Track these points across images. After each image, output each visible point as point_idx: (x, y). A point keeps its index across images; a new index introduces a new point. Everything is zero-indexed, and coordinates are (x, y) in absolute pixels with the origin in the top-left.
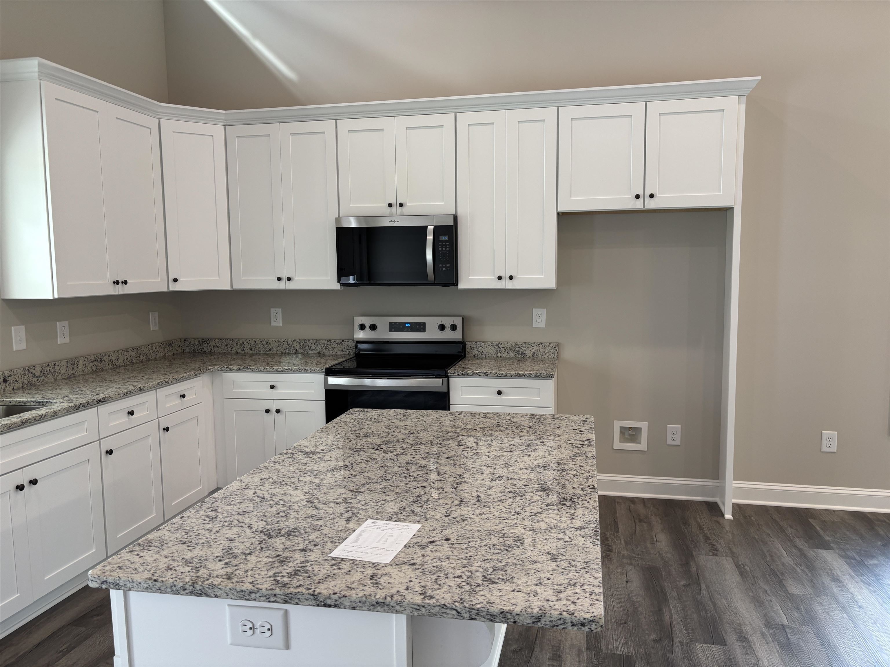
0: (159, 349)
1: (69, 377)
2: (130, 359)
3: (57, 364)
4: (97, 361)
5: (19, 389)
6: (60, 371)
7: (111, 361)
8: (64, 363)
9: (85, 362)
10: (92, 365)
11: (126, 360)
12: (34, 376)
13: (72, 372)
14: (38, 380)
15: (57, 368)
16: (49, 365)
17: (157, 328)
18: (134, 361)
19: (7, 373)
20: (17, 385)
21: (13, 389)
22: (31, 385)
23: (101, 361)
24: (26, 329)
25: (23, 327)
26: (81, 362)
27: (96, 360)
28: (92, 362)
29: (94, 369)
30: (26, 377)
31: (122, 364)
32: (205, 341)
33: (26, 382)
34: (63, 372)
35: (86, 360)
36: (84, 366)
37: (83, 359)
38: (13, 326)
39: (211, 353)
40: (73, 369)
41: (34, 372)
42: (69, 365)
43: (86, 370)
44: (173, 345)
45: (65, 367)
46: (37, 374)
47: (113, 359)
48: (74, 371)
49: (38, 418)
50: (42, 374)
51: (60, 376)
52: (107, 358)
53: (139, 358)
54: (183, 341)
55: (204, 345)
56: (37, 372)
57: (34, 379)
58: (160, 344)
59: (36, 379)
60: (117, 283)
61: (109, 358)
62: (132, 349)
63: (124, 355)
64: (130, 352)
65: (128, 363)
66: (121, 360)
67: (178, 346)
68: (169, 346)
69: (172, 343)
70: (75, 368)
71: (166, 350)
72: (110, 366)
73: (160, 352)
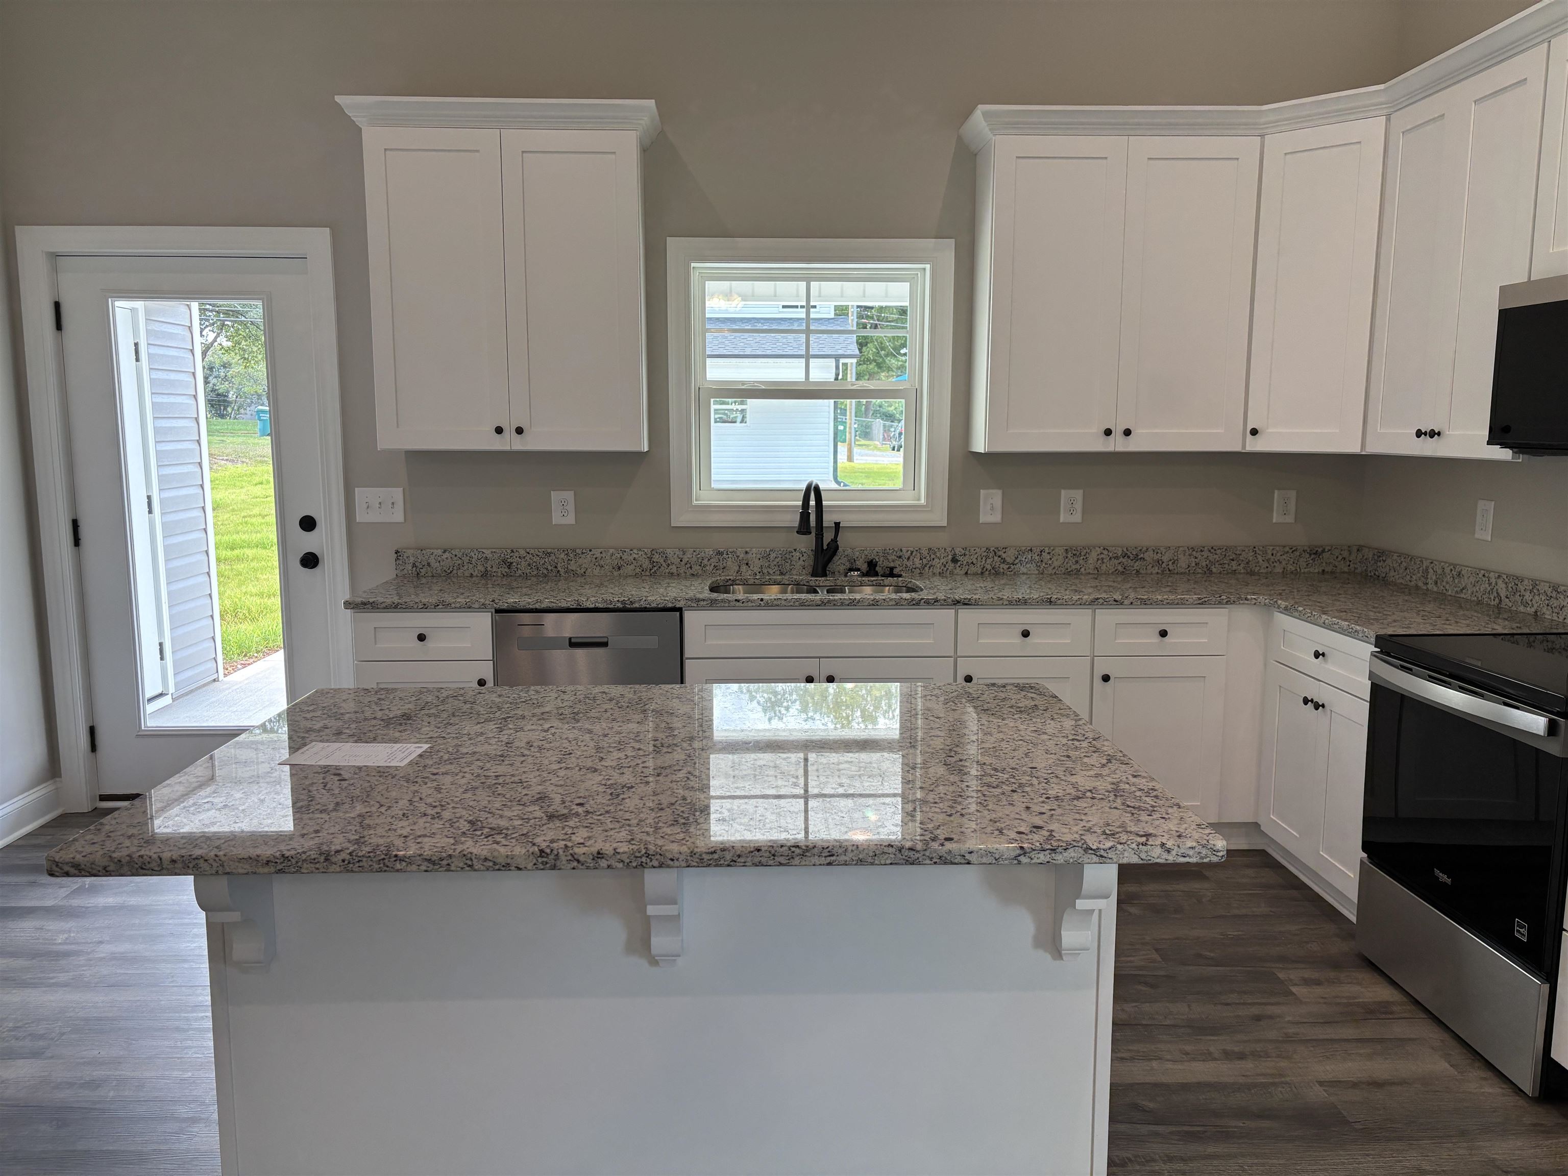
0: (1284, 557)
1: (1069, 573)
2: (1204, 565)
3: (1047, 551)
4: (1129, 557)
5: (975, 574)
6: (1050, 562)
7: (1159, 562)
8: (1060, 551)
9: (1102, 556)
10: (1117, 562)
11: (1193, 564)
12: (1004, 561)
13: (1074, 567)
14: (1009, 568)
15: (1046, 556)
16: (1031, 550)
17: (1290, 519)
18: (1214, 570)
19: (958, 551)
20: (973, 569)
21: (966, 573)
22: (998, 573)
23: (1136, 558)
24: (1003, 494)
25: (1000, 491)
26: (1094, 555)
27: (1125, 555)
28: (1117, 558)
29: (1120, 568)
30: (989, 561)
31: (1181, 572)
33: (989, 567)
34: (1056, 564)
35: (1105, 552)
36: (1100, 562)
37: (1099, 550)
38: (984, 489)
39: (1384, 582)
40: (1077, 562)
41: (1004, 556)
42: (1070, 555)
43: (1104, 567)
44: (1326, 555)
45: (1061, 557)
46: (1008, 560)
47: (1165, 558)
48: (1078, 566)
50: (1017, 561)
51: (1050, 569)
52: (1149, 556)
53: (1226, 566)
54: (1355, 549)
55: (1379, 564)
56: (1009, 556)
57: (1002, 566)
58: (1287, 549)
59: (1006, 567)
60: (1108, 432)
61: (1156, 557)
62: (1212, 549)
63: (1190, 555)
64: (1206, 554)
65: (1200, 571)
66: (1183, 562)
67: (1340, 558)
68: (1313, 556)
69: (1323, 551)
70: (1081, 562)
71: (1302, 562)
72: (1156, 570)
73: (1284, 563)
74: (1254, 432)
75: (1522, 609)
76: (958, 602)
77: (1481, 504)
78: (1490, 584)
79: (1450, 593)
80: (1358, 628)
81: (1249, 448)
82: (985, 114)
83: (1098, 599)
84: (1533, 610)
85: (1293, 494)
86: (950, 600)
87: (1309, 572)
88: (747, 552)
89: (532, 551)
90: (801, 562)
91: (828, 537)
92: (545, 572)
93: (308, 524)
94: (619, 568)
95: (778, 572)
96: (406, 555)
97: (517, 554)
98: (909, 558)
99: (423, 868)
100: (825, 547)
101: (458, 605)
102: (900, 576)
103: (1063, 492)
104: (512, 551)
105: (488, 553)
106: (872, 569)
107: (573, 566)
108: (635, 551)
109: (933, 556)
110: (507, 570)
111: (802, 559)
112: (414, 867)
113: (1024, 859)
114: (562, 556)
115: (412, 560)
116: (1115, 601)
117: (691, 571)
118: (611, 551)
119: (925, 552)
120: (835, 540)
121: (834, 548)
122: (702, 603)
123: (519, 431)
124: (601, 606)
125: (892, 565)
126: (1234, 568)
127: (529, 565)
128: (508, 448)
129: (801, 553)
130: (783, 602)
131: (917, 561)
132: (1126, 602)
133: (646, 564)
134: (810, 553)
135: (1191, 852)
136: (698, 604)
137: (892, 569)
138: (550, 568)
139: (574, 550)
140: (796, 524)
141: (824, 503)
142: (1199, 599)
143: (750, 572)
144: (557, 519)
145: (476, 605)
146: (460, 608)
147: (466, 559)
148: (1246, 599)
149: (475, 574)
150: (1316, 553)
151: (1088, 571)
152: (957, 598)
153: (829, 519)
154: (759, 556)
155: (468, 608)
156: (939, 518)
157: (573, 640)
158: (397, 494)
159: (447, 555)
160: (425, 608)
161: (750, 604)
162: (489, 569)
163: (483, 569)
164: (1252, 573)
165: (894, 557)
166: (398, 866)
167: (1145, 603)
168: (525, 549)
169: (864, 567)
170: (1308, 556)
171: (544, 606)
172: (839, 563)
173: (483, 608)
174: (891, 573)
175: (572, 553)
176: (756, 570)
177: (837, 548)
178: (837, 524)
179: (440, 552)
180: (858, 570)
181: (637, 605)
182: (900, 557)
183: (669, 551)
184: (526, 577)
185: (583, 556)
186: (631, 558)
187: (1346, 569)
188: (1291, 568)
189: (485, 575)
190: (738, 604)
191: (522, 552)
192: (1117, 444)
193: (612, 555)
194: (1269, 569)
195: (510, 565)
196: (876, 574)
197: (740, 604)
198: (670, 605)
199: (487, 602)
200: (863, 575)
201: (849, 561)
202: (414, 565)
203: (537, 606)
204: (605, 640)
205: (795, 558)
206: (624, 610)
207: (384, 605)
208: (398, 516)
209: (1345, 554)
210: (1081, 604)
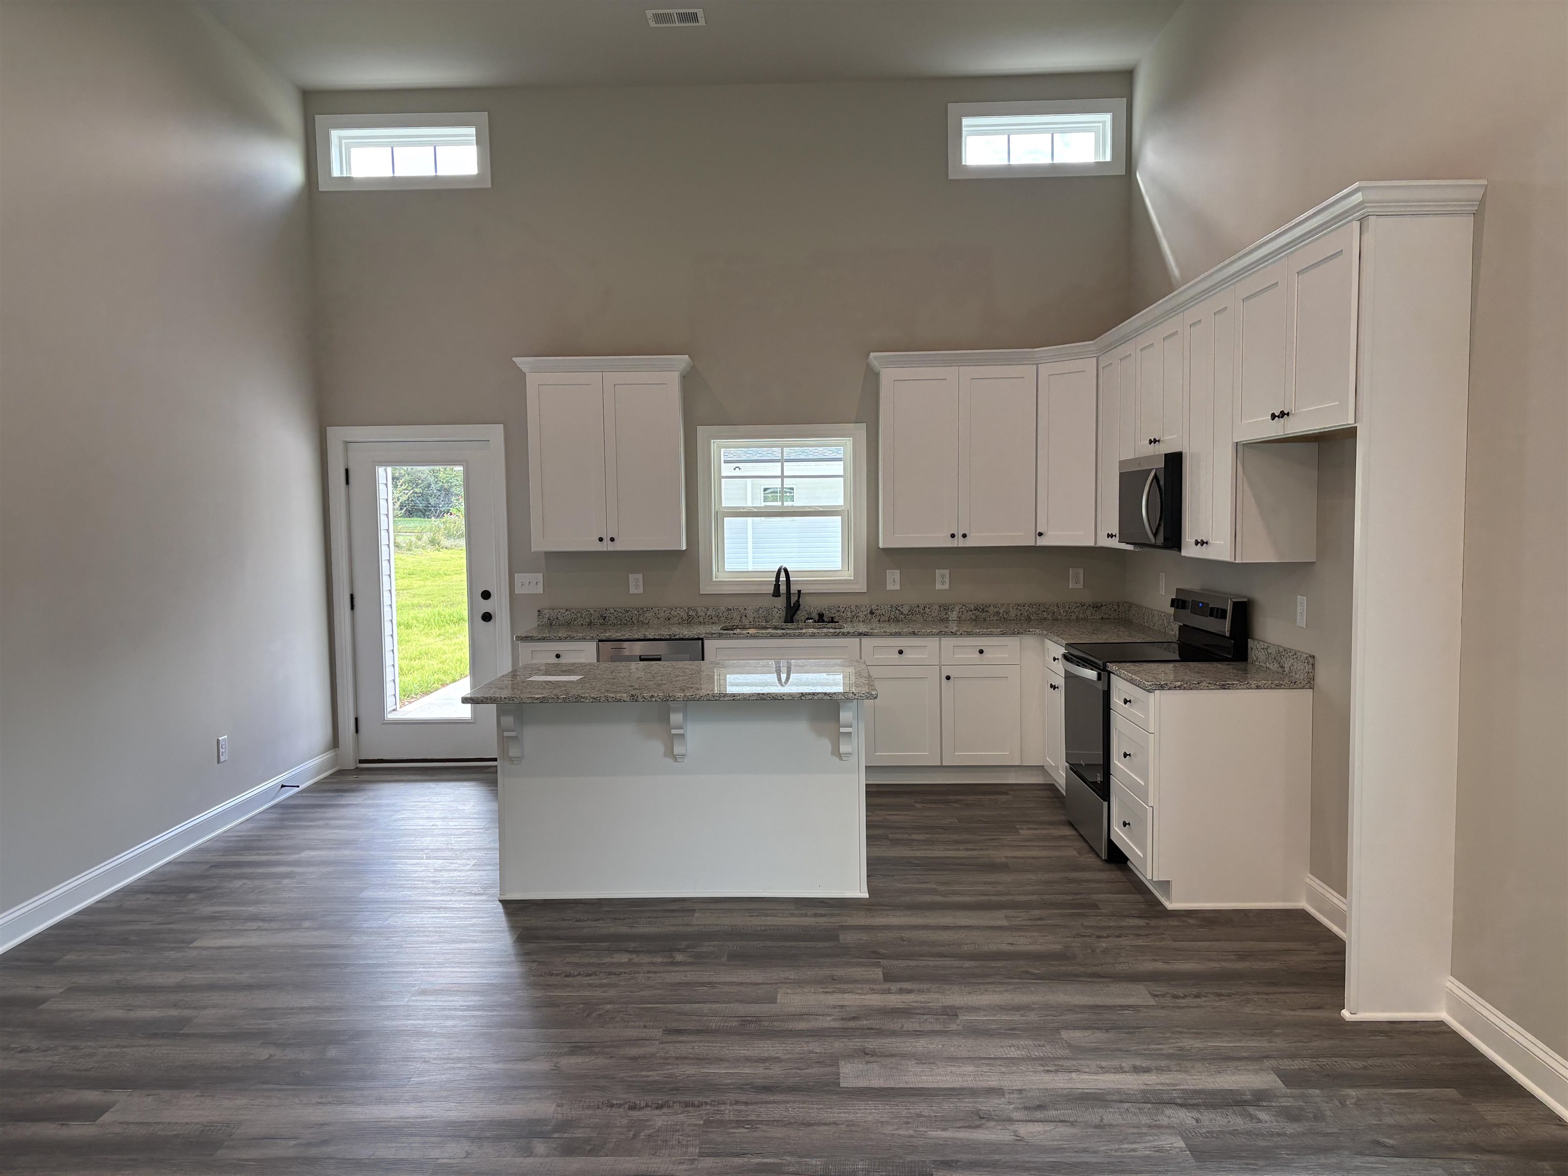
0: (1076, 609)
3: (928, 607)
4: (978, 610)
5: (885, 621)
6: (930, 613)
7: (998, 613)
10: (971, 613)
13: (945, 616)
15: (927, 610)
16: (918, 606)
17: (1081, 586)
19: (874, 607)
20: (883, 618)
21: (879, 621)
22: (898, 621)
23: (983, 610)
25: (899, 571)
28: (971, 611)
30: (893, 613)
33: (893, 617)
34: (934, 615)
37: (960, 606)
41: (902, 610)
42: (942, 609)
45: (937, 610)
46: (904, 612)
47: (1001, 611)
48: (947, 616)
50: (910, 613)
51: (930, 618)
53: (1040, 615)
56: (905, 610)
57: (901, 616)
58: (1078, 605)
59: (903, 617)
60: (953, 536)
61: (996, 610)
62: (1030, 605)
63: (1017, 609)
64: (1026, 608)
66: (1013, 613)
67: (1112, 610)
68: (1095, 609)
69: (1102, 606)
70: (949, 613)
71: (1088, 613)
73: (1077, 613)
74: (1040, 534)
81: (1038, 544)
85: (1081, 571)
86: (856, 633)
87: (1094, 619)
88: (745, 609)
89: (618, 610)
90: (778, 614)
91: (794, 599)
92: (625, 622)
93: (486, 595)
94: (669, 619)
95: (764, 621)
96: (544, 613)
97: (609, 611)
98: (843, 612)
99: (591, 701)
100: (792, 605)
101: (578, 637)
102: (838, 622)
103: (937, 570)
104: (606, 610)
105: (592, 611)
106: (821, 618)
107: (641, 619)
108: (678, 609)
109: (858, 610)
110: (603, 621)
111: (779, 612)
112: (588, 701)
113: (803, 698)
114: (635, 612)
115: (547, 616)
117: (712, 621)
118: (664, 609)
119: (854, 608)
120: (798, 601)
121: (797, 606)
122: (714, 635)
123: (612, 540)
124: (657, 637)
125: (834, 615)
126: (1045, 616)
127: (616, 618)
128: (605, 549)
129: (778, 609)
130: (761, 635)
131: (849, 614)
133: (685, 617)
134: (784, 609)
136: (712, 636)
137: (832, 618)
138: (628, 619)
139: (642, 609)
140: (772, 592)
141: (791, 579)
143: (747, 621)
144: (633, 590)
145: (588, 638)
146: (579, 639)
147: (579, 615)
149: (584, 624)
150: (1097, 607)
151: (953, 619)
152: (860, 631)
153: (794, 589)
154: (752, 611)
155: (584, 639)
156: (862, 587)
157: (642, 657)
158: (540, 576)
159: (567, 613)
160: (560, 639)
161: (741, 636)
162: (592, 620)
163: (589, 621)
164: (1056, 619)
165: (834, 611)
166: (582, 700)
168: (613, 608)
169: (817, 618)
170: (1092, 608)
171: (625, 637)
172: (801, 615)
173: (592, 639)
174: (832, 621)
175: (642, 610)
176: (751, 620)
177: (799, 605)
178: (799, 591)
179: (564, 611)
180: (812, 619)
181: (677, 637)
182: (838, 611)
183: (698, 608)
184: (614, 625)
185: (648, 612)
186: (676, 613)
187: (1117, 617)
188: (1081, 616)
189: (590, 624)
190: (734, 636)
191: (612, 611)
192: (959, 543)
193: (665, 611)
194: (1068, 617)
195: (604, 618)
196: (824, 621)
197: (736, 636)
198: (696, 637)
199: (594, 636)
200: (815, 622)
201: (807, 613)
202: (549, 619)
203: (622, 638)
204: (660, 657)
205: (774, 613)
206: (670, 639)
207: (537, 638)
208: (540, 590)
209: (1116, 607)
210: (932, 635)
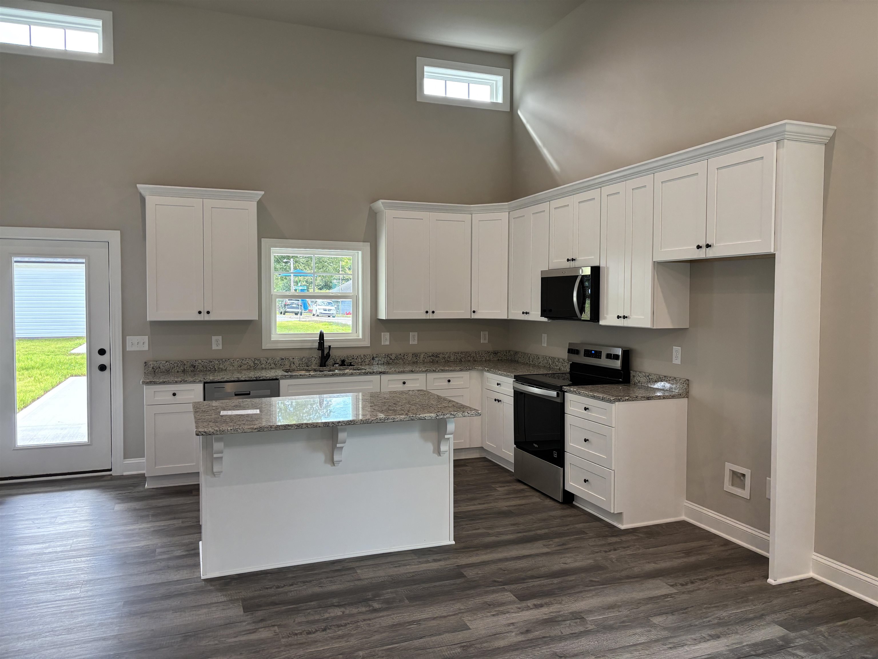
1: (414, 363)
2: (459, 358)
8: (411, 355)
9: (425, 356)
11: (456, 358)
12: (391, 359)
14: (393, 361)
18: (463, 360)
24: (390, 334)
26: (422, 356)
27: (433, 356)
29: (431, 360)
31: (452, 361)
32: (516, 353)
35: (426, 355)
36: (424, 358)
38: (383, 332)
39: (517, 362)
40: (416, 358)
43: (426, 360)
44: (499, 354)
49: (342, 374)
52: (441, 356)
54: (508, 352)
55: (516, 356)
65: (458, 361)
72: (443, 361)
75: (556, 367)
76: (381, 372)
77: (543, 335)
78: (547, 360)
79: (536, 364)
80: (509, 374)
82: (382, 203)
83: (428, 370)
84: (559, 367)
116: (433, 370)
132: (437, 370)
135: (474, 414)
142: (460, 369)
148: (475, 368)
167: (443, 371)
